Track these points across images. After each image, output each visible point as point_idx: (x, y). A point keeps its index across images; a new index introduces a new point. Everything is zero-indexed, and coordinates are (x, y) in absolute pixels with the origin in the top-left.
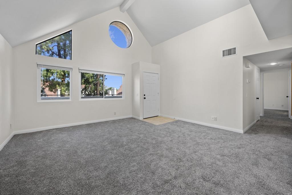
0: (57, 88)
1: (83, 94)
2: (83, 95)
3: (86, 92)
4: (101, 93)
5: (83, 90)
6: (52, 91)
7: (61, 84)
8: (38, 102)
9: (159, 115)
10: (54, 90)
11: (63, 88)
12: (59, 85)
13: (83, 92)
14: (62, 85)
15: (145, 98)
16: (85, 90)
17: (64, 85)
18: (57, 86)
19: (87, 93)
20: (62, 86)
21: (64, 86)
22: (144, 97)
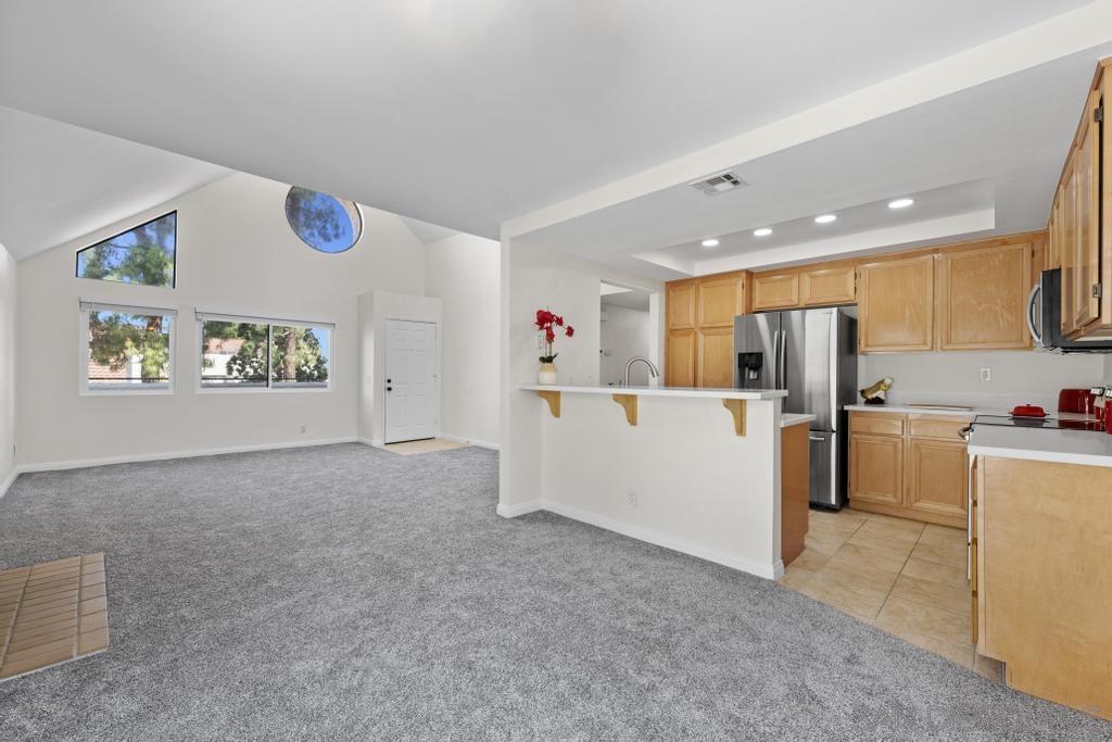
0: (128, 352)
1: (235, 374)
2: (236, 378)
3: (248, 369)
4: (305, 372)
5: (234, 360)
6: (103, 362)
7: (145, 336)
8: (81, 394)
9: (438, 435)
10: (112, 360)
11: (150, 352)
12: (137, 341)
13: (235, 367)
14: (149, 341)
15: (389, 389)
16: (244, 362)
17: (157, 341)
18: (129, 343)
19: (251, 372)
20: (146, 344)
21: (157, 345)
22: (388, 385)
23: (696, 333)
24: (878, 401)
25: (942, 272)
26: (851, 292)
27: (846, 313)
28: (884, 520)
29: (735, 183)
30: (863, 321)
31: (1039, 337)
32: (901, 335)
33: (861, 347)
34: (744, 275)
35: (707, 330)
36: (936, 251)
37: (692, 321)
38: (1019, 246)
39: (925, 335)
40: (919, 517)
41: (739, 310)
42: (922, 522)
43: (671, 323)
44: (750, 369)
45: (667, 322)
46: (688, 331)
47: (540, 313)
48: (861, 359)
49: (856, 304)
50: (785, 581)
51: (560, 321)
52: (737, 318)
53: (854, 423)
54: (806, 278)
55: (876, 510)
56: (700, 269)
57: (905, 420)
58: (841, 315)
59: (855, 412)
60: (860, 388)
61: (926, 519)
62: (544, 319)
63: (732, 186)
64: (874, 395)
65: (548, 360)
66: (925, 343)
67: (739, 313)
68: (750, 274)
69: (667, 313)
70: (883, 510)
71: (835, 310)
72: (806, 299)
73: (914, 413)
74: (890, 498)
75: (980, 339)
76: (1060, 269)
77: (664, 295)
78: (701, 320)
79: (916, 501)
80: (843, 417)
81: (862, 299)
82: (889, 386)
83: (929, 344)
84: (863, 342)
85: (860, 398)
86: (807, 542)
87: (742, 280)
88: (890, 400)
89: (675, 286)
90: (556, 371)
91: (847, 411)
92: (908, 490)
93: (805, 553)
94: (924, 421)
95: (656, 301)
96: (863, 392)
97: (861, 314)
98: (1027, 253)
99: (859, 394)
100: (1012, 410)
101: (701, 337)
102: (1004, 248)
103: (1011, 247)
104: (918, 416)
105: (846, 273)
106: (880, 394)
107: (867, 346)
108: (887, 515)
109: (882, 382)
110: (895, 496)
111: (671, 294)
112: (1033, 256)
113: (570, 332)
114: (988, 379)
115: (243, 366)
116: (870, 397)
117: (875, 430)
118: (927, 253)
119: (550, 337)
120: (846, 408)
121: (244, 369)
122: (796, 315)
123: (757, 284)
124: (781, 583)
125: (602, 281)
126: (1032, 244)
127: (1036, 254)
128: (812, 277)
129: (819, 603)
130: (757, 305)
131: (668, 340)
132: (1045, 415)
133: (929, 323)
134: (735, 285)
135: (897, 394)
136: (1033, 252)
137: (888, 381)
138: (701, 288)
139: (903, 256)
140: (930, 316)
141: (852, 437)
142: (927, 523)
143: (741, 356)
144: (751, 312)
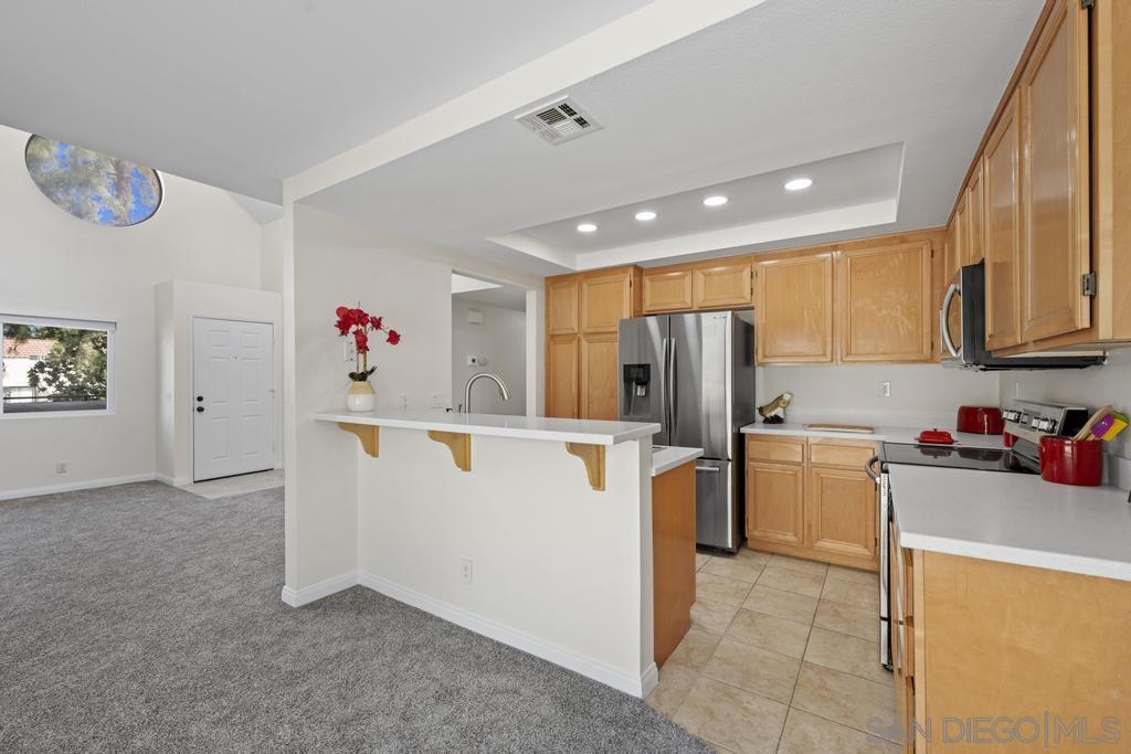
9: (277, 466)
15: (200, 410)
22: (199, 404)
23: (579, 341)
24: (776, 420)
25: (841, 272)
26: (748, 295)
27: (742, 318)
28: (784, 563)
29: (581, 122)
30: (760, 326)
31: (957, 351)
32: (801, 345)
33: (759, 357)
34: (631, 271)
35: (594, 336)
36: (835, 248)
37: (575, 326)
38: (919, 244)
39: (824, 346)
40: (820, 558)
41: (627, 314)
42: (824, 563)
43: (551, 326)
44: (637, 384)
45: (548, 326)
46: (570, 337)
47: (340, 311)
48: (759, 371)
49: (752, 308)
50: (658, 698)
51: (377, 324)
52: (623, 322)
53: (752, 449)
54: (699, 276)
55: (776, 551)
56: (583, 262)
57: (806, 445)
58: (735, 320)
59: (751, 434)
60: (758, 406)
61: (827, 560)
62: (349, 319)
63: (577, 128)
64: (773, 414)
65: (362, 377)
66: (825, 355)
67: (626, 315)
68: (639, 270)
69: (547, 316)
70: (782, 550)
71: (729, 313)
72: (700, 300)
73: (815, 435)
74: (790, 537)
75: (881, 350)
76: (982, 264)
77: (543, 293)
78: (584, 326)
79: (818, 540)
80: (740, 440)
81: (758, 303)
82: (788, 403)
83: (829, 355)
84: (760, 352)
85: (759, 418)
86: (695, 612)
87: (628, 277)
88: (789, 418)
89: (557, 283)
90: (374, 392)
91: (743, 435)
92: (810, 526)
93: (692, 632)
94: (826, 445)
95: (533, 300)
96: (761, 410)
97: (758, 319)
98: (926, 253)
99: (757, 411)
100: (918, 435)
101: (584, 344)
102: (905, 246)
103: (909, 245)
104: (817, 441)
105: (742, 271)
106: (779, 412)
107: (765, 356)
108: (788, 556)
109: (780, 398)
110: (795, 535)
111: (551, 290)
112: (932, 256)
113: (394, 338)
114: (888, 395)
115: (55, 375)
116: (768, 415)
117: (774, 457)
118: (825, 250)
119: (362, 346)
120: (743, 430)
121: (56, 378)
122: (689, 319)
123: (647, 281)
124: (651, 702)
125: (454, 272)
126: (932, 243)
127: (935, 254)
128: (705, 276)
129: (697, 741)
130: (647, 307)
131: (548, 348)
132: (952, 442)
133: (829, 330)
134: (622, 282)
135: (796, 412)
136: (932, 251)
137: (787, 397)
138: (585, 286)
139: (802, 253)
140: (829, 322)
141: (750, 465)
142: (829, 564)
143: (627, 368)
144: (640, 313)
